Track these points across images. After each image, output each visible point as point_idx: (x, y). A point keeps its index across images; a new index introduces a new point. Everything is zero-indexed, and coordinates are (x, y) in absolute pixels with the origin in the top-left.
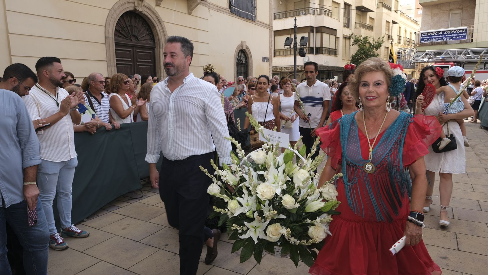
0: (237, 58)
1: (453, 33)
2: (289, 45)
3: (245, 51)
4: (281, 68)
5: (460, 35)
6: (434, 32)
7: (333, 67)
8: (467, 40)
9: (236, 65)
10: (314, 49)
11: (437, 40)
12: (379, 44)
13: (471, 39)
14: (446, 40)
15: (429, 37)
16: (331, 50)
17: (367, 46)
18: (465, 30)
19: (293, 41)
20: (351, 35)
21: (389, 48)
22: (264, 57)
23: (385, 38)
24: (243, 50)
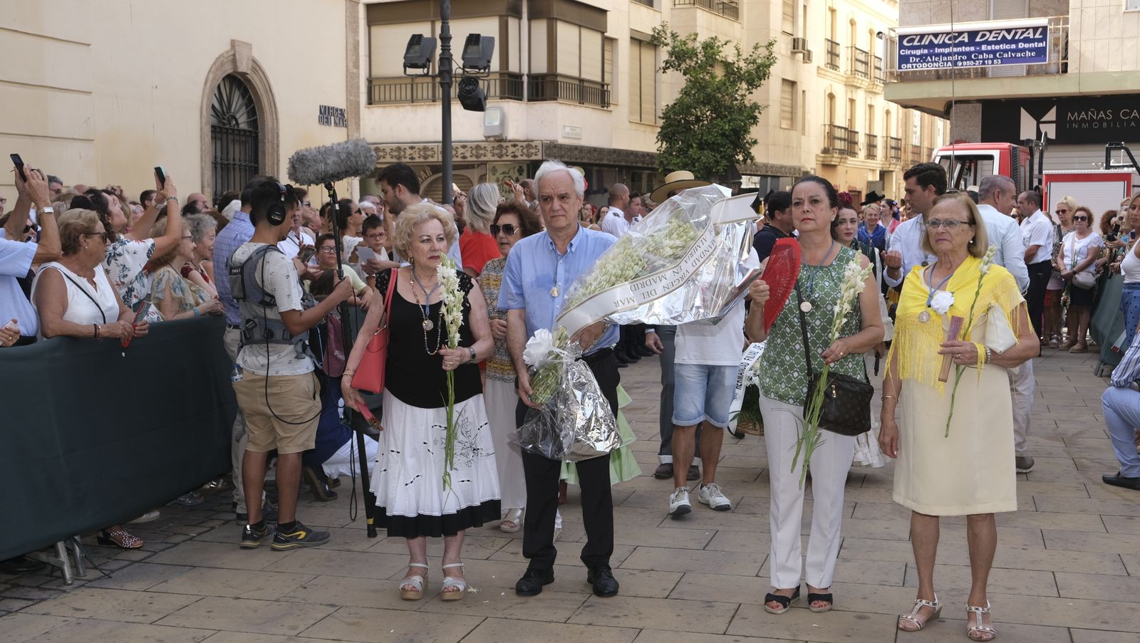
0: (213, 107)
1: (1004, 40)
2: (423, 66)
3: (249, 81)
4: (399, 149)
5: (1027, 46)
6: (943, 34)
7: (595, 149)
8: (1049, 64)
9: (210, 134)
10: (525, 79)
11: (955, 63)
12: (758, 68)
13: (1061, 61)
14: (984, 63)
15: (926, 51)
18: (1040, 30)
19: (439, 51)
20: (658, 34)
21: (798, 83)
22: (327, 105)
23: (782, 48)
24: (239, 77)
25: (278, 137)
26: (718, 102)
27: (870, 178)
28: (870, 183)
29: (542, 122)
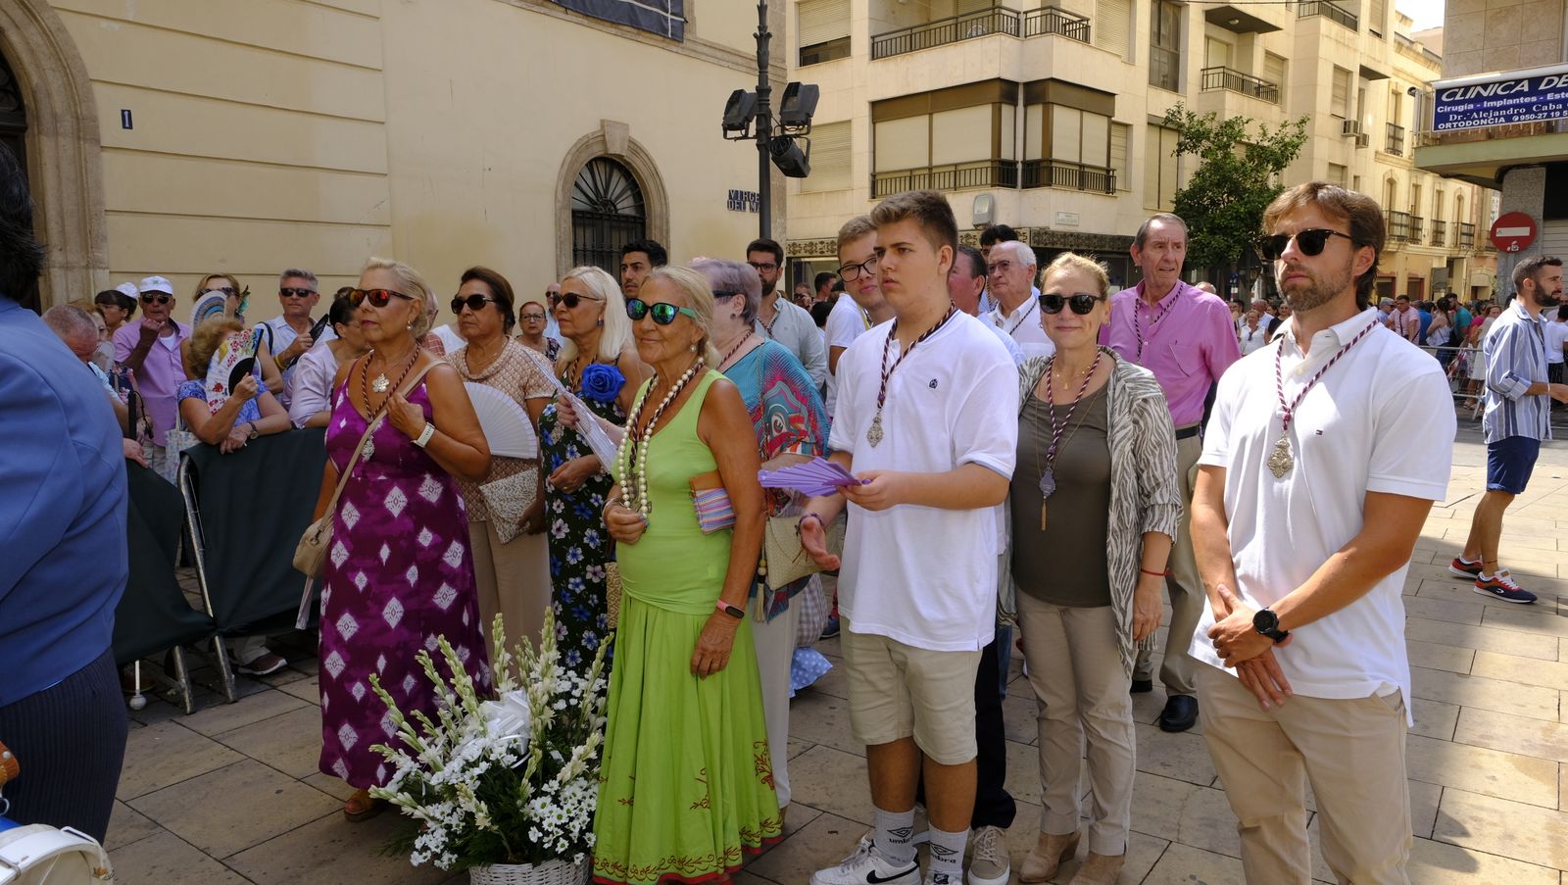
2: (740, 128)
3: (628, 163)
6: (1494, 83)
7: (1095, 236)
9: (570, 219)
10: (1020, 166)
11: (1509, 118)
12: (1286, 147)
15: (1471, 106)
16: (1086, 170)
17: (1238, 153)
20: (1172, 115)
21: (1349, 168)
22: (735, 189)
23: (1324, 127)
24: (618, 160)
25: (667, 223)
26: (1235, 183)
27: (1436, 265)
28: (1435, 271)
29: (1035, 209)
